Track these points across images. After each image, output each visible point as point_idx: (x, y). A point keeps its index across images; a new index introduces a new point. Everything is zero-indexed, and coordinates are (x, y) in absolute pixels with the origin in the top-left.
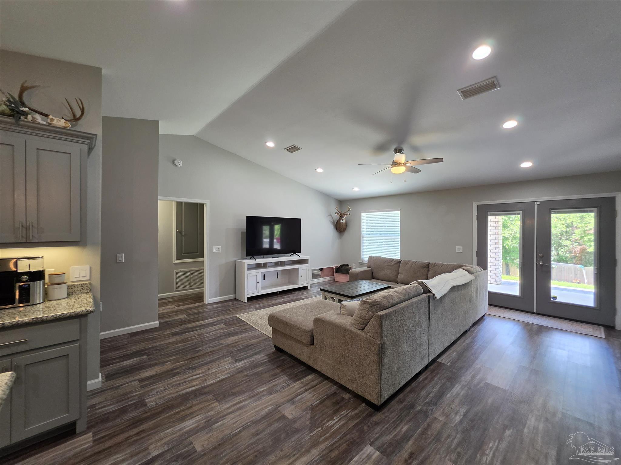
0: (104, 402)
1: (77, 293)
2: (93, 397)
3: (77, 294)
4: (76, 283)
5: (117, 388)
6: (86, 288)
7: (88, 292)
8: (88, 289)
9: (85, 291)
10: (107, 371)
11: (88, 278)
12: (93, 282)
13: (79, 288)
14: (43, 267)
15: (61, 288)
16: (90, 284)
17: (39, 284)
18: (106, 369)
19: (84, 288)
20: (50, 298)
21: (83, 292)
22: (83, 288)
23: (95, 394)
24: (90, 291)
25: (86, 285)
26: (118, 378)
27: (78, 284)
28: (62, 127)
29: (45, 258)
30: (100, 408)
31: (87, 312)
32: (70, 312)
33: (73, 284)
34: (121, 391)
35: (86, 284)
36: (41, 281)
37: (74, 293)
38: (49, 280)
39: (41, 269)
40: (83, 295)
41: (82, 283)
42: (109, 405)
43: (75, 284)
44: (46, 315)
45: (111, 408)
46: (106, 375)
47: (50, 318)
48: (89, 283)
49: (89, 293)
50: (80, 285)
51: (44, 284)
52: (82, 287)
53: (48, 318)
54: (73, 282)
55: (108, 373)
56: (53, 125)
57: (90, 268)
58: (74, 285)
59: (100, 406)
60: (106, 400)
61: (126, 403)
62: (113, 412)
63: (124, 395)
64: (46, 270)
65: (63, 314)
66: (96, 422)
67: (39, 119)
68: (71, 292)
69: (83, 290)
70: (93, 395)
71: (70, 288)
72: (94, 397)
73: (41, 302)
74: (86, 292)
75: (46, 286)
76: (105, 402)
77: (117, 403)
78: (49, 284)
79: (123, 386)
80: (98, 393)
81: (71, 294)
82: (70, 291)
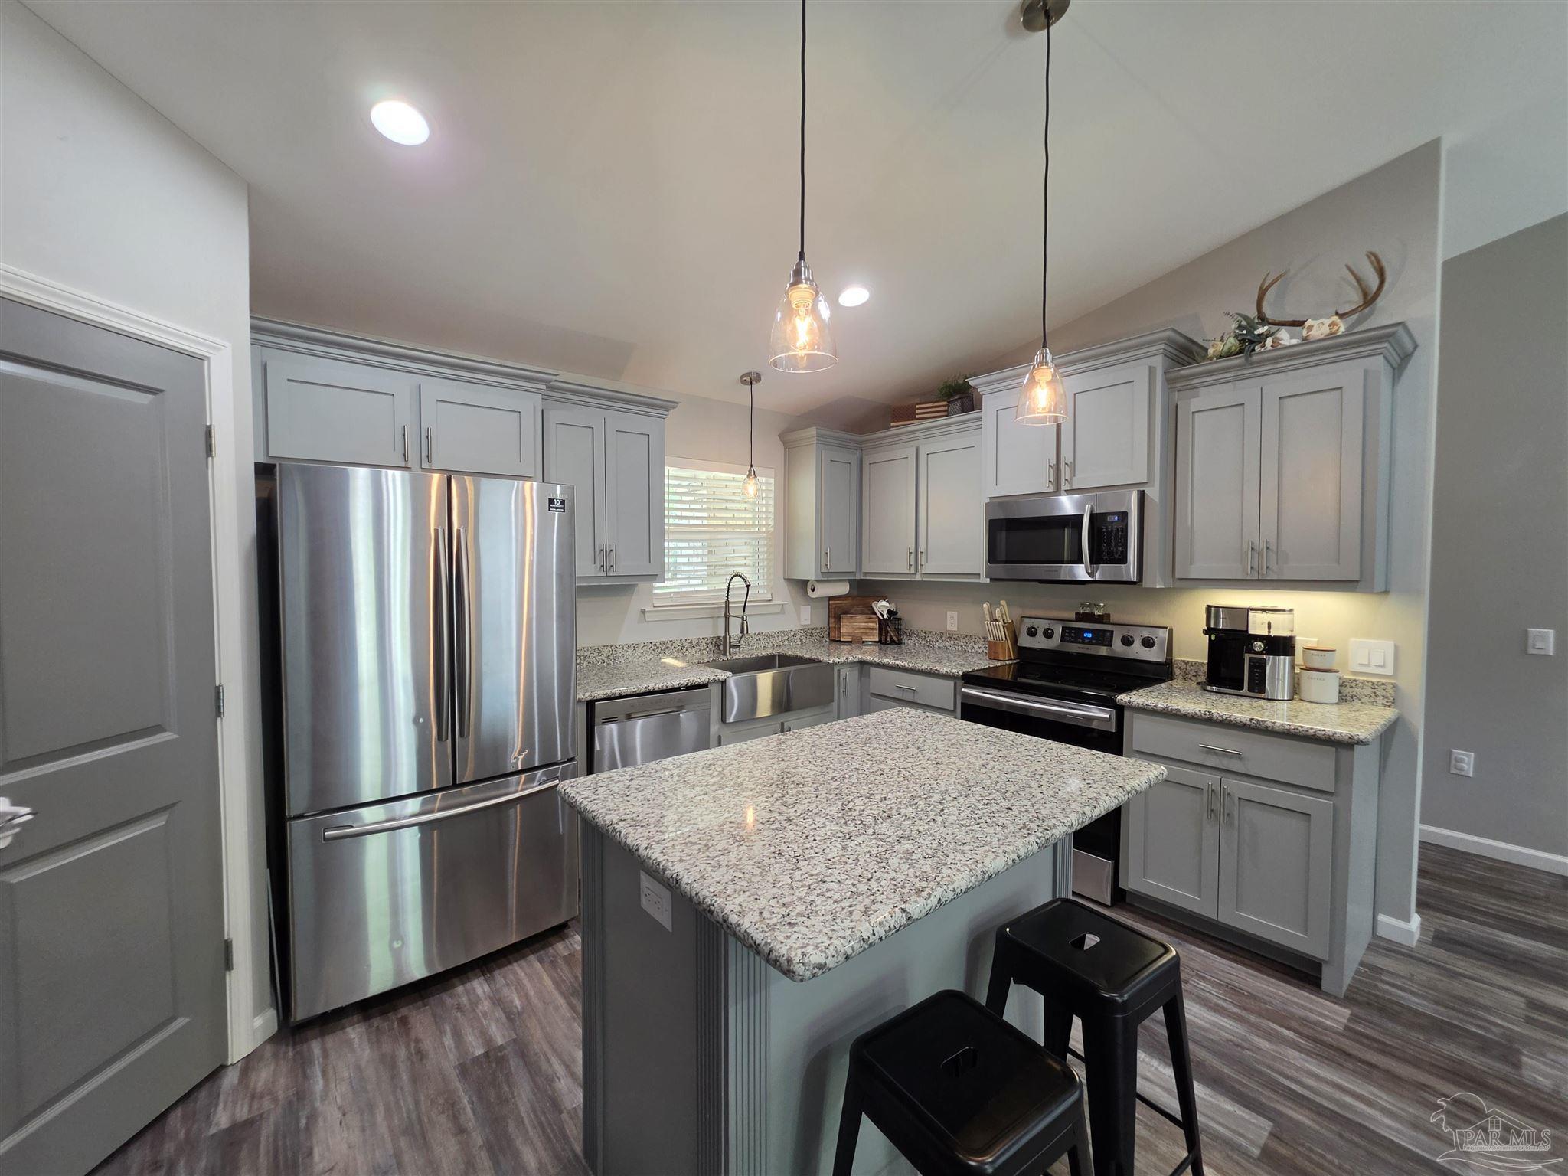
0: (1403, 977)
1: (1363, 700)
2: (1386, 954)
3: (1362, 703)
4: (1361, 678)
5: (1454, 975)
6: (1384, 693)
7: (1388, 704)
8: (1387, 698)
9: (1380, 700)
10: (1446, 926)
11: (1390, 671)
12: (1402, 683)
13: (1368, 691)
14: (1292, 631)
15: (1324, 680)
16: (1394, 687)
17: (1284, 661)
18: (1445, 921)
19: (1378, 693)
20: (1304, 696)
21: (1376, 702)
22: (1375, 693)
23: (1394, 951)
24: (1393, 703)
25: (1383, 687)
26: (1465, 955)
27: (1364, 681)
28: (1328, 335)
29: (1295, 612)
30: (1387, 983)
31: (1350, 738)
32: (1315, 727)
33: (1354, 678)
34: (1458, 987)
35: (1383, 684)
36: (1287, 657)
37: (1354, 698)
38: (1304, 659)
39: (1286, 634)
40: (1374, 708)
41: (1376, 680)
42: (1412, 993)
43: (1357, 678)
44: (1273, 721)
45: (1415, 1002)
46: (1436, 930)
47: (1279, 727)
48: (1392, 684)
49: (1389, 706)
50: (1370, 684)
51: (1293, 666)
52: (1375, 690)
53: (1276, 727)
54: (1354, 673)
55: (1445, 930)
56: (1312, 339)
57: (1396, 648)
58: (1355, 680)
59: (1392, 981)
60: (1411, 978)
61: (1462, 1020)
62: (1417, 1013)
63: (1466, 1001)
64: (1297, 638)
65: (1302, 727)
66: (1370, 1002)
67: (1285, 337)
68: (1348, 695)
69: (1376, 696)
70: (1387, 949)
71: (1348, 686)
72: (1387, 956)
73: (1286, 698)
74: (1383, 704)
75: (1297, 671)
76: (1406, 981)
77: (1437, 1003)
78: (1304, 667)
79: (1467, 981)
80: (1402, 954)
81: (1349, 698)
82: (1347, 691)
